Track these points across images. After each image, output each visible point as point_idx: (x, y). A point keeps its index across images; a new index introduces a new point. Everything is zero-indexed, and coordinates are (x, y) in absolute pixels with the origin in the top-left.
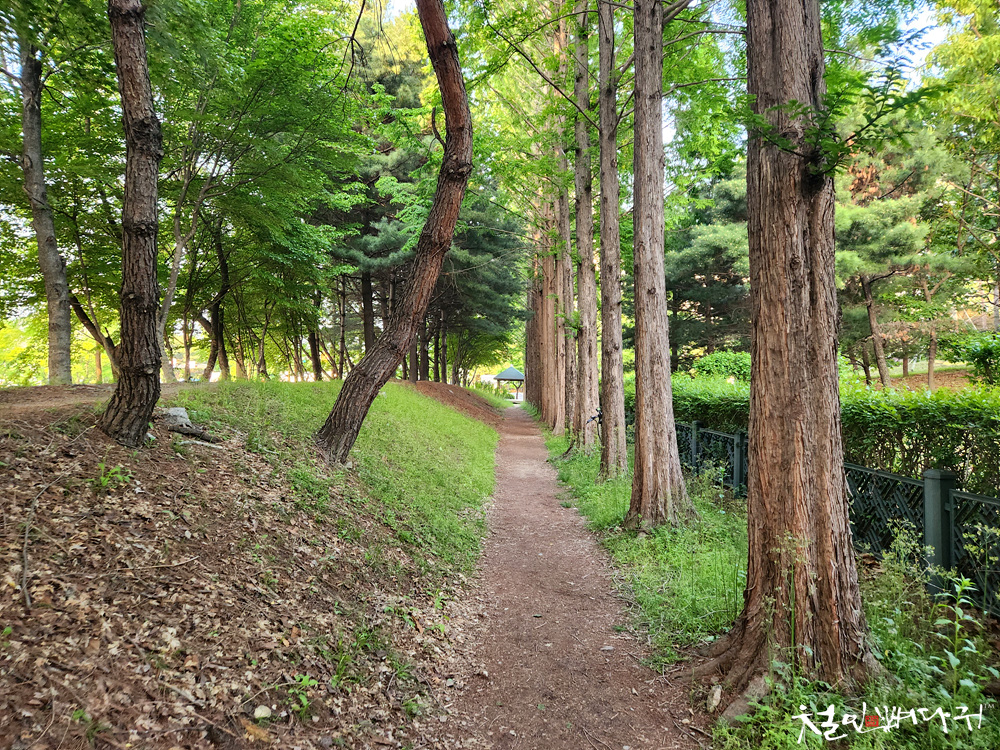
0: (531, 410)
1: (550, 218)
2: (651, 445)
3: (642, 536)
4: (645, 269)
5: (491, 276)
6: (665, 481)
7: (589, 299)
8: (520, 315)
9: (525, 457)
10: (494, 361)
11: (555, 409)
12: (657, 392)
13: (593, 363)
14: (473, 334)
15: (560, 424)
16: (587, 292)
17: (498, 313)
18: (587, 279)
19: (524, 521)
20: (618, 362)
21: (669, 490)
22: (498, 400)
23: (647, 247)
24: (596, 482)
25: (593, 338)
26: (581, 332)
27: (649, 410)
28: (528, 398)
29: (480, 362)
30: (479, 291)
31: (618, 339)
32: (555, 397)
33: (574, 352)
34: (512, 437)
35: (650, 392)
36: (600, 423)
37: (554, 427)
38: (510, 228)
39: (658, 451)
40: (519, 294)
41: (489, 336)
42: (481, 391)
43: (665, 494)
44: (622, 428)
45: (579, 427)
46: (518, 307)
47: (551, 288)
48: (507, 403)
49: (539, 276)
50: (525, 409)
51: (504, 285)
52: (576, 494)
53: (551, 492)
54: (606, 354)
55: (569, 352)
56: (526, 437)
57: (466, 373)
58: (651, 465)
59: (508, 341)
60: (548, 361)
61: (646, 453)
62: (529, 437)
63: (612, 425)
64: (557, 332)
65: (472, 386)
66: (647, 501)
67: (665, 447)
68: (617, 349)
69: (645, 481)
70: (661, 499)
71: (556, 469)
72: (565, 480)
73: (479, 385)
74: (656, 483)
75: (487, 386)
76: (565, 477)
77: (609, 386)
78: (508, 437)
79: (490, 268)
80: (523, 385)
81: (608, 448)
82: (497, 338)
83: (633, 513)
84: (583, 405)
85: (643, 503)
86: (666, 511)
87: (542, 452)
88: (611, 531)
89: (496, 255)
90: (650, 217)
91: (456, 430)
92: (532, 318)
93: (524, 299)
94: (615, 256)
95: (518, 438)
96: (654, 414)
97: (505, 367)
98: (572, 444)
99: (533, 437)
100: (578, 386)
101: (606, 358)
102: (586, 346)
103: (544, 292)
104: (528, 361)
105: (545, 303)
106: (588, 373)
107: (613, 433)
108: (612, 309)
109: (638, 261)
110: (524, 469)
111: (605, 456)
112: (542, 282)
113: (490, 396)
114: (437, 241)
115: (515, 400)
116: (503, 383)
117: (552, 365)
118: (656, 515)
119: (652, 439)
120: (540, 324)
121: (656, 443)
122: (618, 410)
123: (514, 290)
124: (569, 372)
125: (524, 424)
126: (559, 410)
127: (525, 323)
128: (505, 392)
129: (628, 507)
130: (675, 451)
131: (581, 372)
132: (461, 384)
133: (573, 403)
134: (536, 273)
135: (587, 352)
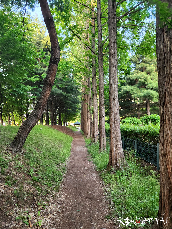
0: (82, 132)
2: (114, 145)
3: (112, 173)
4: (112, 92)
5: (72, 99)
6: (119, 156)
8: (79, 109)
9: (79, 145)
10: (73, 120)
11: (87, 132)
12: (116, 129)
13: (97, 120)
14: (68, 114)
15: (89, 136)
16: (95, 102)
17: (74, 108)
18: (95, 99)
19: (77, 167)
20: (104, 120)
21: (120, 159)
22: (74, 129)
23: (113, 86)
24: (98, 153)
25: (96, 114)
26: (94, 112)
27: (114, 134)
28: (81, 129)
29: (70, 120)
30: (69, 103)
31: (104, 114)
32: (88, 128)
33: (92, 118)
35: (114, 129)
36: (99, 136)
37: (87, 136)
38: (76, 88)
39: (117, 146)
40: (79, 104)
41: (72, 114)
42: (70, 127)
43: (119, 160)
44: (105, 138)
45: (93, 137)
46: (79, 107)
47: (86, 102)
48: (76, 130)
49: (83, 99)
50: (80, 131)
51: (75, 101)
52: (92, 157)
53: (86, 156)
54: (100, 118)
56: (80, 139)
57: (67, 123)
58: (115, 151)
59: (76, 115)
60: (86, 120)
61: (113, 147)
63: (102, 137)
64: (88, 113)
65: (68, 126)
66: (114, 162)
67: (119, 145)
68: (103, 116)
69: (113, 156)
70: (118, 161)
71: (87, 148)
74: (116, 156)
75: (72, 126)
76: (90, 151)
77: (101, 126)
78: (76, 139)
80: (80, 126)
81: (101, 143)
82: (74, 115)
83: (109, 165)
84: (94, 131)
85: (112, 163)
86: (119, 165)
87: (84, 143)
88: (103, 171)
92: (82, 109)
95: (78, 139)
96: (115, 136)
97: (76, 121)
98: (91, 142)
99: (82, 139)
100: (93, 126)
102: (95, 116)
103: (85, 104)
104: (81, 120)
105: (85, 106)
107: (102, 139)
108: (102, 106)
109: (110, 90)
110: (80, 148)
111: (100, 146)
112: (84, 101)
113: (72, 128)
115: (78, 129)
116: (75, 125)
117: (87, 121)
118: (116, 167)
119: (115, 143)
120: (84, 111)
121: (116, 144)
122: (104, 133)
123: (77, 103)
124: (91, 123)
125: (80, 135)
126: (88, 132)
127: (80, 111)
128: (76, 127)
129: (108, 163)
130: (121, 147)
131: (94, 123)
132: (65, 126)
133: (92, 130)
135: (95, 117)
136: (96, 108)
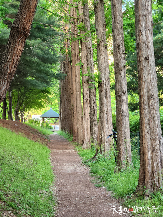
0: (65, 135)
1: (75, 17)
2: (149, 146)
3: (146, 198)
4: (143, 46)
5: (40, 52)
6: (158, 166)
7: (104, 64)
8: (57, 77)
9: (68, 162)
10: (40, 106)
11: (83, 133)
13: (108, 103)
14: (27, 89)
15: (87, 141)
16: (103, 61)
17: (44, 76)
18: (103, 53)
19: (75, 196)
20: (125, 101)
21: (160, 172)
22: (44, 130)
23: (144, 33)
24: (115, 172)
25: (108, 88)
26: (100, 84)
27: (148, 127)
29: (31, 107)
30: (33, 62)
31: (125, 88)
33: (95, 97)
34: (57, 151)
35: (148, 116)
36: (115, 138)
37: (83, 143)
38: (51, 23)
39: (153, 149)
40: (55, 64)
41: (37, 90)
42: (33, 125)
43: (158, 174)
44: (128, 140)
45: (101, 142)
46: (55, 72)
47: (78, 59)
48: (49, 132)
49: (69, 52)
50: (61, 134)
51: (48, 58)
52: (103, 180)
53: (88, 179)
54: (118, 96)
55: (92, 97)
56: (66, 150)
57: (22, 116)
58: (150, 158)
59: (49, 93)
61: (147, 151)
62: (68, 150)
63: (123, 138)
64: (83, 86)
65: (27, 122)
66: (148, 179)
68: (124, 93)
69: (147, 167)
70: (156, 177)
71: (88, 167)
72: (94, 172)
73: (31, 121)
74: (153, 168)
75: (36, 122)
76: (95, 171)
77: (120, 115)
78: (55, 151)
79: (40, 48)
80: (59, 120)
81: (121, 152)
82: (42, 91)
83: (141, 186)
84: (103, 128)
85: (146, 180)
86: (159, 183)
87: (77, 159)
88: (128, 197)
89: (44, 40)
90: (144, 16)
91: (25, 146)
92: (65, 78)
93: (58, 67)
94: (121, 39)
95: (61, 151)
96: (151, 129)
98: (97, 152)
99: (71, 150)
100: (99, 118)
101: (118, 99)
102: (104, 93)
103: (73, 62)
104: (62, 105)
105: (74, 68)
106: (105, 109)
107: (123, 143)
108: (120, 70)
109: (138, 41)
110: (69, 168)
112: (71, 56)
113: (39, 127)
114: (22, 30)
115: (54, 130)
116: (46, 120)
118: (154, 186)
119: (150, 143)
120: (70, 81)
122: (126, 129)
123: (52, 61)
125: (62, 143)
126: (86, 133)
128: (47, 125)
129: (137, 183)
132: (20, 121)
133: (96, 129)
134: (67, 50)
135: (104, 96)
136: (105, 74)
